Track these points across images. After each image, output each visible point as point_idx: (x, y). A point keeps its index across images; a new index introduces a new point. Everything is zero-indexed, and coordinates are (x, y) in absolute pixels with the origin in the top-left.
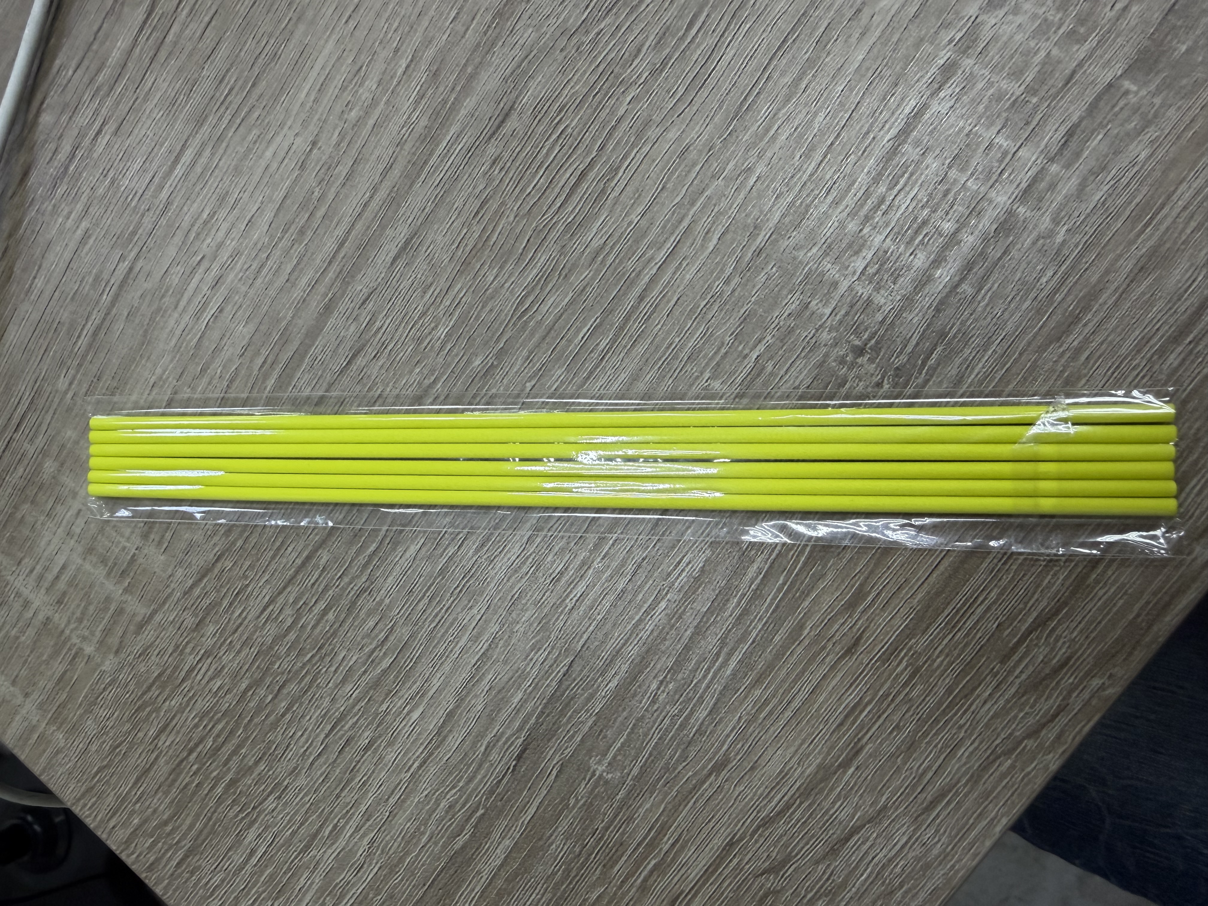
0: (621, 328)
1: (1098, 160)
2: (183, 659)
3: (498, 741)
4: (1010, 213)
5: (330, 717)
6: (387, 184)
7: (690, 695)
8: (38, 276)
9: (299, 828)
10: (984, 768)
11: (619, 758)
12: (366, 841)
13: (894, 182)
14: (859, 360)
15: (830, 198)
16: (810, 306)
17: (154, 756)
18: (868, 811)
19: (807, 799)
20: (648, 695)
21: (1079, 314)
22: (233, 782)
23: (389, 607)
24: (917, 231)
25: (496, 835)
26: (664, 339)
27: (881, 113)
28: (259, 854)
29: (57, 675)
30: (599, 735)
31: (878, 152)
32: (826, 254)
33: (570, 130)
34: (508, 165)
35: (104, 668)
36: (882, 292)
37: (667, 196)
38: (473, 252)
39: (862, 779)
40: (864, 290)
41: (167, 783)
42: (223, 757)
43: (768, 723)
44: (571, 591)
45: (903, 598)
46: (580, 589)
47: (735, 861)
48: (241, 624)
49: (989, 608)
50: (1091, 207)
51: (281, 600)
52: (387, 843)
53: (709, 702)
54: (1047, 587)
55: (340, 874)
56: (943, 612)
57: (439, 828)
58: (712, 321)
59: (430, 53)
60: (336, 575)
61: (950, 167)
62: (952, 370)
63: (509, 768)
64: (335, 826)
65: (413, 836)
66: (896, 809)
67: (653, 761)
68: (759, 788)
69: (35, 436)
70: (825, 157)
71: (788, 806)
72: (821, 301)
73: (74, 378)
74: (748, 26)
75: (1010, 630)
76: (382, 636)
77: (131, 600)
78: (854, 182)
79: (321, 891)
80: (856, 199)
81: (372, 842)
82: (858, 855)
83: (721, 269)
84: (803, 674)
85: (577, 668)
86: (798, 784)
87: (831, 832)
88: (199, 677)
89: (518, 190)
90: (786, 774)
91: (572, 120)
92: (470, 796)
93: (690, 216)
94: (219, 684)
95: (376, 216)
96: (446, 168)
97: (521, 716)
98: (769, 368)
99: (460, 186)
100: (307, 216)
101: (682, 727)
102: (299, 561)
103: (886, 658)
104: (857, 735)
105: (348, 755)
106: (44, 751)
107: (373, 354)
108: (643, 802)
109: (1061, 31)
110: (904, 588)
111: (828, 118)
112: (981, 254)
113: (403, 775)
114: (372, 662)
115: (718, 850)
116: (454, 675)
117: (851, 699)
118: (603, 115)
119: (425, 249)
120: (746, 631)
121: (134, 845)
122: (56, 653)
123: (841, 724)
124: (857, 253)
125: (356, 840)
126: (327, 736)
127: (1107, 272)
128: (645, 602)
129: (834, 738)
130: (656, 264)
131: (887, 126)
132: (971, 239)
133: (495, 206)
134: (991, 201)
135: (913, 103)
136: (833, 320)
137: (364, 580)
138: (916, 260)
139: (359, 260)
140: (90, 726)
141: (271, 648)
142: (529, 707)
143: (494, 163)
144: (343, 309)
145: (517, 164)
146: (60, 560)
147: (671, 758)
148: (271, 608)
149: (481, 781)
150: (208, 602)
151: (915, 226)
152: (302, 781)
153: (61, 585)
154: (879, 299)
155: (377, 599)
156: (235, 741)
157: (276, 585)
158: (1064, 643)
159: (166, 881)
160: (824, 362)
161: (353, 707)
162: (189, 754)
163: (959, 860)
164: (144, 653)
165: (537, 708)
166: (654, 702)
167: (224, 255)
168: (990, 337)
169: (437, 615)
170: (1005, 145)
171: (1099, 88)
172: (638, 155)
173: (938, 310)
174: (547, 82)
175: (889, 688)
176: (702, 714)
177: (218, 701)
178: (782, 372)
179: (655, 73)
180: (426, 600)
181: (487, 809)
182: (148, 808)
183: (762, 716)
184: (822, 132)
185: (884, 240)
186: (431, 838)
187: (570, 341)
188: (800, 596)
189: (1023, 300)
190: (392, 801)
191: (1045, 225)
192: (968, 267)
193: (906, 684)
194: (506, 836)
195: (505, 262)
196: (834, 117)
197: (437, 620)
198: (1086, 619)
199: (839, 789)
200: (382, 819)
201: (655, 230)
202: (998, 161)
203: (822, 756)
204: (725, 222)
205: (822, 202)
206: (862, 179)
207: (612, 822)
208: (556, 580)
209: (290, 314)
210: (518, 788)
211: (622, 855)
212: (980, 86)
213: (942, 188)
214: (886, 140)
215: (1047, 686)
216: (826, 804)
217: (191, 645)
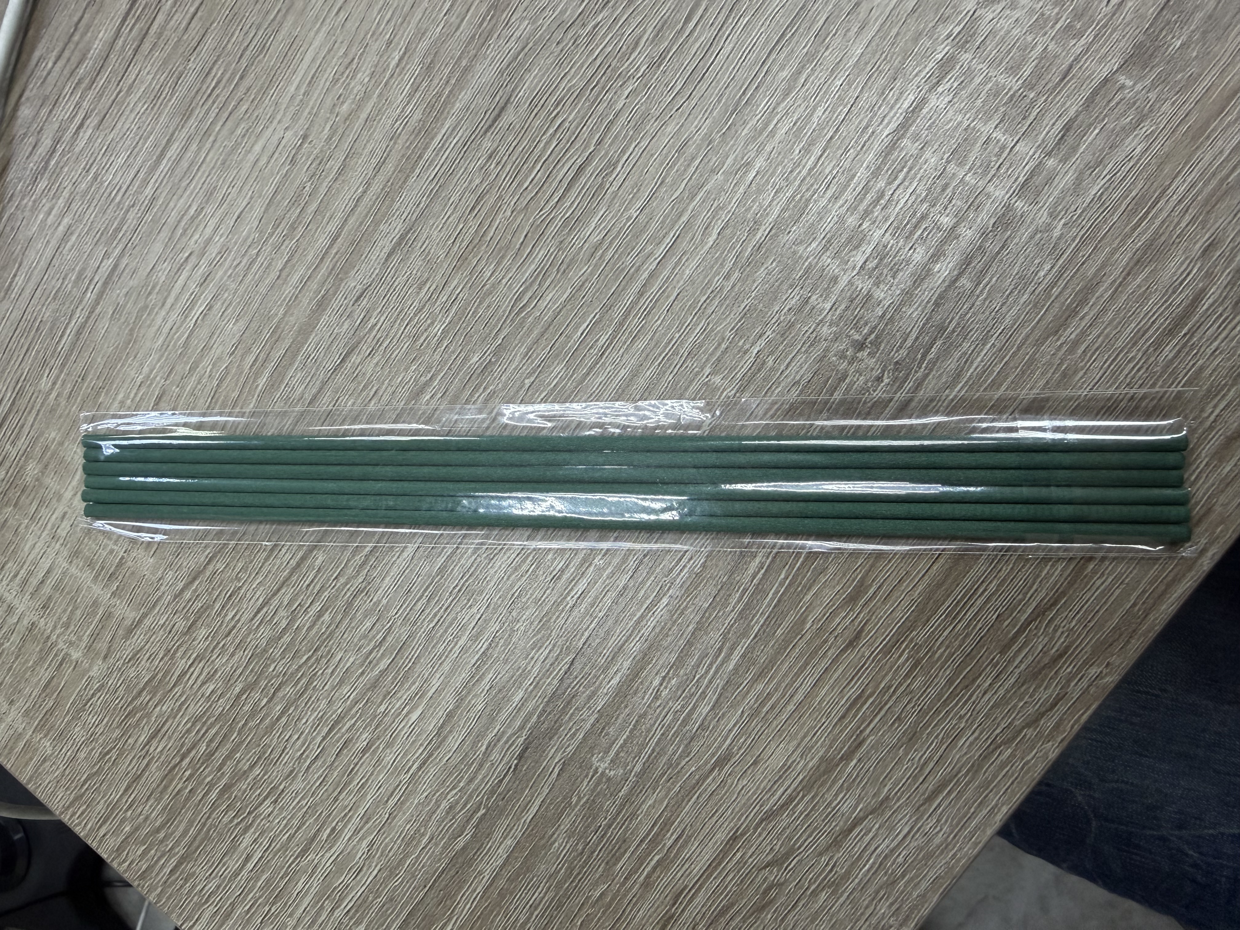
0: (621, 324)
1: (1094, 154)
2: (174, 664)
3: (499, 741)
4: (1008, 207)
5: (327, 720)
6: (381, 178)
7: (692, 690)
8: (19, 273)
9: (296, 832)
10: (985, 757)
11: (622, 754)
12: (365, 844)
13: (893, 177)
14: (859, 355)
15: (829, 193)
16: (811, 300)
17: (145, 761)
18: (870, 802)
19: (809, 792)
20: (651, 691)
21: (1076, 307)
22: (227, 788)
23: (387, 607)
24: (916, 226)
25: (498, 835)
26: (665, 335)
27: (879, 108)
28: (255, 859)
29: (43, 682)
30: (601, 732)
31: (876, 147)
32: (826, 249)
33: (567, 124)
34: (505, 158)
35: (91, 674)
36: (882, 286)
37: (666, 191)
38: (470, 247)
39: (864, 770)
40: (864, 285)
41: (160, 789)
42: (217, 762)
43: (771, 717)
44: (572, 589)
45: (903, 591)
46: (582, 586)
47: (739, 855)
48: (234, 627)
49: (988, 600)
50: (1088, 201)
51: (275, 602)
52: (387, 846)
53: (712, 697)
54: (1045, 578)
55: (339, 878)
56: (943, 603)
57: (440, 829)
58: (713, 316)
59: (424, 45)
60: (332, 576)
61: (948, 162)
62: (951, 364)
63: (510, 767)
64: (334, 829)
65: (413, 838)
66: (898, 800)
67: (656, 757)
68: (762, 781)
69: (17, 437)
70: (824, 152)
71: (791, 799)
72: (821, 296)
73: (58, 377)
74: (747, 19)
75: (1009, 620)
76: (379, 637)
77: (121, 603)
78: (854, 176)
79: (319, 895)
80: (855, 193)
81: (371, 845)
82: (860, 846)
83: (721, 264)
84: (805, 668)
85: (578, 665)
86: (801, 777)
87: (834, 824)
88: (191, 682)
89: (515, 184)
90: (789, 767)
91: (570, 114)
92: (470, 796)
93: (689, 212)
94: (212, 687)
95: (369, 212)
96: (441, 162)
97: (523, 714)
98: (770, 363)
99: (456, 180)
100: (299, 210)
101: (685, 722)
102: (293, 563)
103: (887, 651)
104: (859, 727)
105: (345, 758)
106: (31, 759)
107: (368, 352)
108: (646, 797)
109: (1058, 26)
110: (904, 582)
111: (827, 113)
112: (980, 247)
113: (402, 777)
114: (370, 663)
115: (721, 844)
116: (454, 675)
117: (852, 692)
118: (601, 108)
119: (420, 245)
120: (748, 625)
121: (126, 852)
122: (41, 659)
123: (843, 717)
124: (857, 247)
125: (355, 843)
126: (324, 738)
127: (1103, 266)
128: (647, 599)
129: (836, 731)
130: (656, 259)
131: (886, 121)
132: (969, 233)
133: (492, 200)
134: (989, 196)
135: (911, 97)
136: (833, 315)
137: (360, 581)
138: (915, 255)
139: (353, 256)
140: (78, 733)
141: (265, 651)
142: (530, 706)
143: (490, 157)
144: (337, 305)
145: (514, 159)
146: (45, 565)
147: (674, 753)
148: (265, 610)
149: (483, 780)
150: (200, 605)
151: (914, 220)
152: (298, 784)
153: (47, 590)
154: (879, 294)
155: (375, 600)
156: (229, 746)
157: (269, 587)
158: (1062, 633)
159: (160, 889)
160: (825, 356)
161: (351, 709)
162: (182, 760)
163: (960, 849)
164: (134, 658)
165: (538, 706)
166: (656, 698)
167: (213, 251)
168: (989, 331)
169: (435, 615)
170: (1003, 139)
171: (1095, 83)
172: (637, 149)
173: (937, 304)
174: (544, 75)
175: (891, 680)
176: (704, 709)
177: (211, 706)
178: (782, 367)
179: (654, 65)
180: (424, 600)
181: (488, 810)
182: (140, 815)
183: (765, 709)
184: (821, 127)
185: (884, 235)
186: (432, 839)
187: (569, 337)
188: (802, 590)
189: (1021, 293)
190: (391, 803)
191: (1043, 219)
192: (967, 262)
193: (907, 676)
194: (507, 835)
195: (503, 257)
196: (833, 111)
197: (436, 620)
198: (1084, 609)
199: (841, 782)
200: (381, 822)
201: (654, 226)
202: (996, 155)
203: (824, 749)
204: (724, 216)
205: (822, 197)
206: (862, 174)
207: (615, 819)
208: (556, 578)
209: (282, 311)
210: (520, 787)
211: (625, 852)
212: (977, 80)
213: (941, 182)
214: (885, 134)
215: (1046, 676)
216: (829, 797)
217: (182, 649)
